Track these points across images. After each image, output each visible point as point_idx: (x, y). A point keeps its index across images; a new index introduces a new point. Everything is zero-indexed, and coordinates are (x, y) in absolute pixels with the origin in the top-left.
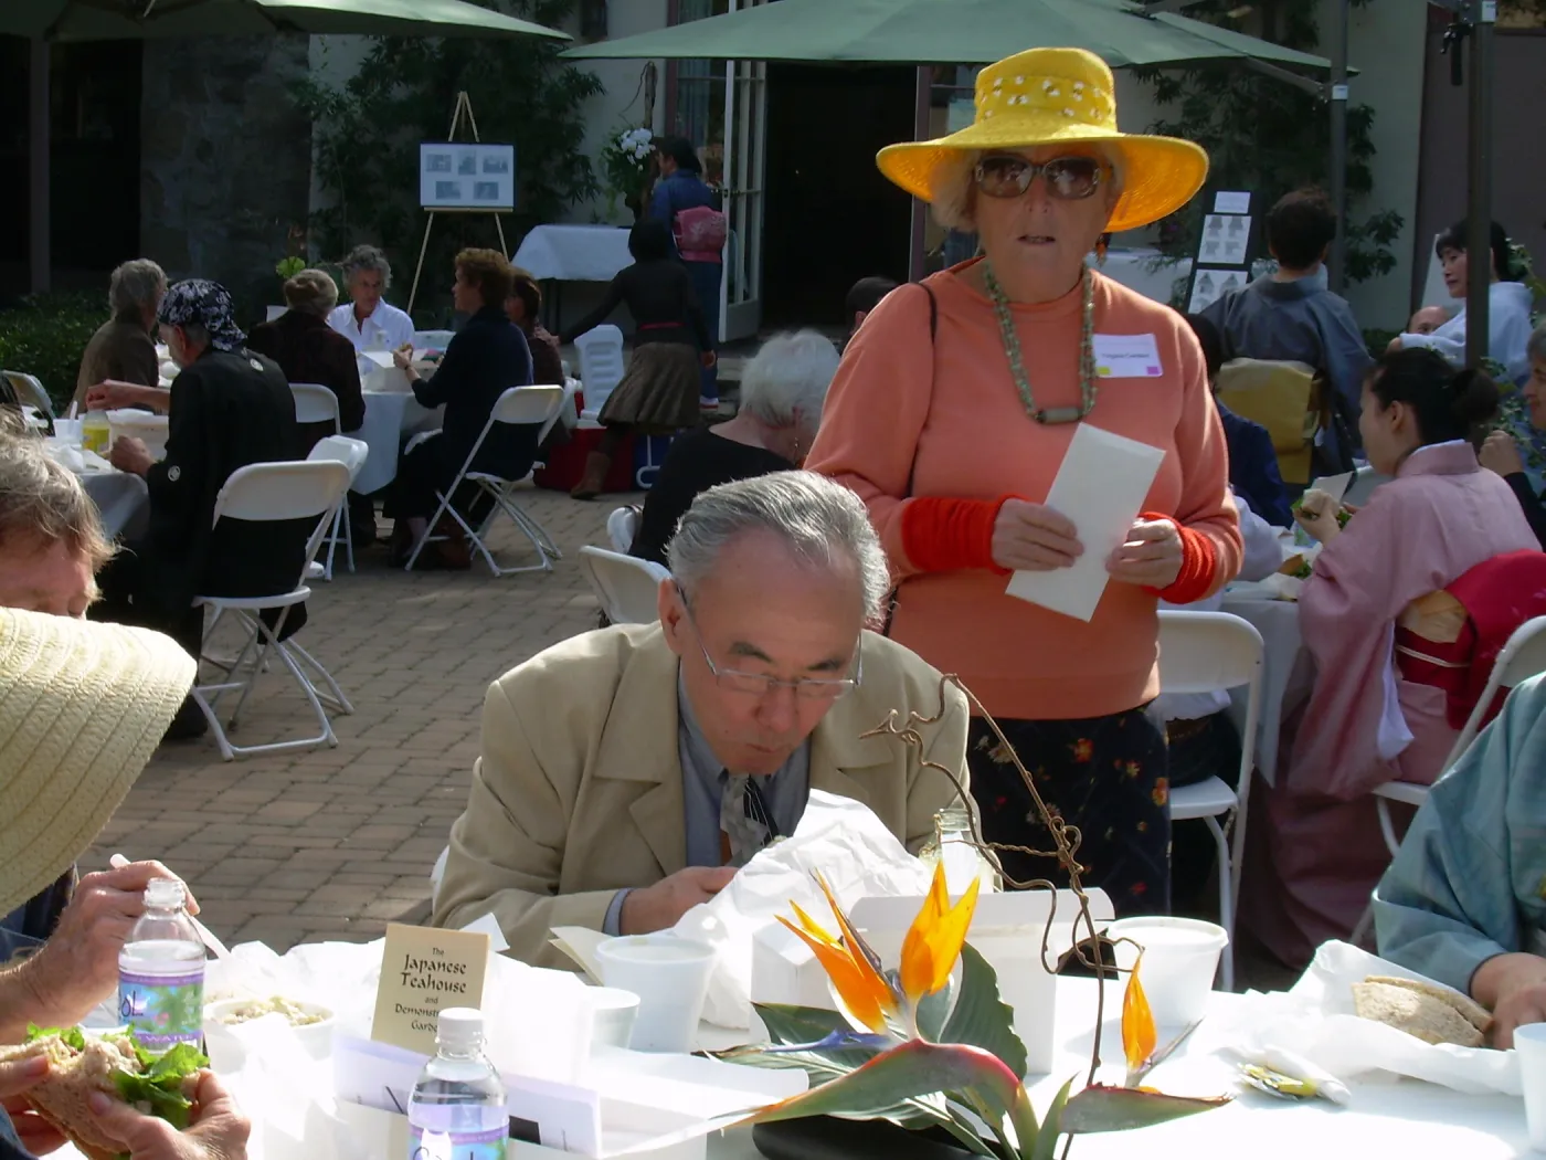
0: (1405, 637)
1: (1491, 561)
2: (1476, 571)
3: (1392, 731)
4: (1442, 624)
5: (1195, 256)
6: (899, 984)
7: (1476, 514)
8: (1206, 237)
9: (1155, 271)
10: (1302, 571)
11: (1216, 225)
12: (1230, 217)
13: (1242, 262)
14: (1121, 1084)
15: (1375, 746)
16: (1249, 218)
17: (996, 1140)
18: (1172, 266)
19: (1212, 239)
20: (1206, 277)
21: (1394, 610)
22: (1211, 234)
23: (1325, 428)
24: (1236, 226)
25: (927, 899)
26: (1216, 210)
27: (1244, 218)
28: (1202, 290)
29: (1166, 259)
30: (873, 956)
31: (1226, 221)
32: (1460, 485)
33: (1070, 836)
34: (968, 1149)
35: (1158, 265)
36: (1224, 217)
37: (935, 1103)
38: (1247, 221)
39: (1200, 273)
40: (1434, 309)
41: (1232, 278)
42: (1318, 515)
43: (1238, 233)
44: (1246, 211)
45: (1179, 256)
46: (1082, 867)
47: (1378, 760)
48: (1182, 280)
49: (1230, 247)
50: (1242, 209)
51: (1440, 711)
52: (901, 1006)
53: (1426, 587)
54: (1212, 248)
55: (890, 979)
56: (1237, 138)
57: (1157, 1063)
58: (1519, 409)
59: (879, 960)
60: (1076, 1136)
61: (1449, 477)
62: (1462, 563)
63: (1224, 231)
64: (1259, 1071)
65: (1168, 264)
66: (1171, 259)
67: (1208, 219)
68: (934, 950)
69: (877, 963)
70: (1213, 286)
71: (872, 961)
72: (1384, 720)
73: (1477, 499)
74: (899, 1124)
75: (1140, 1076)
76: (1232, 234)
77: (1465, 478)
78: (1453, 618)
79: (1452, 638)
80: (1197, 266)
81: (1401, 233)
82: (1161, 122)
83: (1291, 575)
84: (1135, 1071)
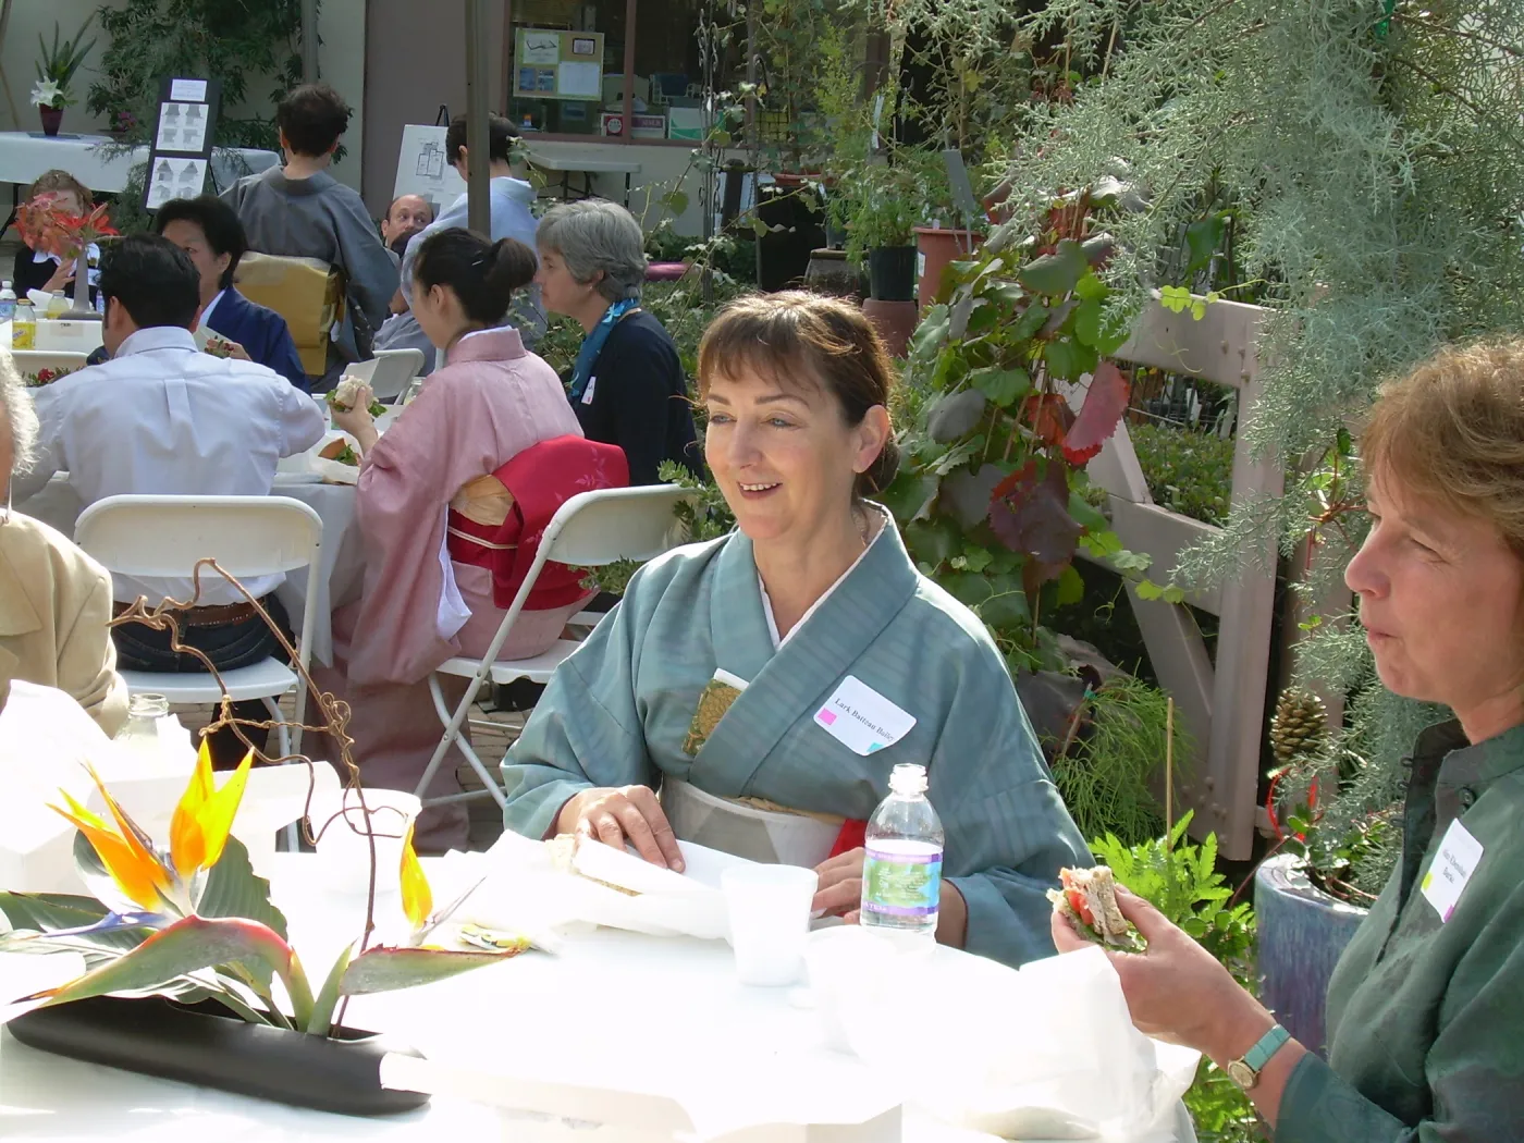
0: (457, 520)
1: (538, 446)
2: (522, 456)
3: (451, 610)
4: (490, 508)
5: (153, 146)
6: (172, 864)
7: (522, 400)
8: (163, 125)
9: (111, 157)
10: (345, 455)
11: (174, 112)
12: (188, 105)
13: (201, 150)
14: (404, 944)
15: (435, 626)
16: (207, 106)
17: (267, 1009)
18: (127, 153)
19: (171, 127)
20: (165, 164)
21: (448, 495)
22: (168, 122)
23: (341, 321)
24: (194, 114)
25: (193, 778)
26: (172, 98)
27: (201, 106)
28: (161, 178)
29: (121, 146)
30: (144, 837)
31: (183, 108)
32: (508, 372)
33: (341, 709)
34: (243, 1019)
35: (113, 152)
36: (181, 105)
37: (207, 977)
38: (204, 110)
39: (159, 161)
40: (413, 197)
41: (192, 165)
42: (351, 409)
43: (196, 120)
44: (203, 100)
45: (134, 144)
46: (352, 741)
47: (439, 639)
48: (138, 167)
49: (188, 135)
50: (200, 97)
51: (486, 590)
52: (175, 884)
53: (479, 471)
54: (170, 135)
55: (162, 858)
56: (189, 26)
57: (440, 922)
58: (525, 295)
59: (151, 841)
60: (352, 998)
61: (497, 364)
62: (510, 446)
63: (182, 119)
64: (474, 930)
65: (123, 152)
66: (126, 146)
67: (165, 106)
68: (204, 828)
69: (149, 844)
70: (172, 174)
71: (143, 841)
72: (443, 600)
73: (523, 385)
74: (175, 999)
75: (424, 935)
76: (189, 122)
77: (513, 364)
78: (499, 502)
79: (500, 522)
80: (154, 153)
81: (350, 122)
82: (106, 9)
83: (334, 459)
84: (418, 931)
